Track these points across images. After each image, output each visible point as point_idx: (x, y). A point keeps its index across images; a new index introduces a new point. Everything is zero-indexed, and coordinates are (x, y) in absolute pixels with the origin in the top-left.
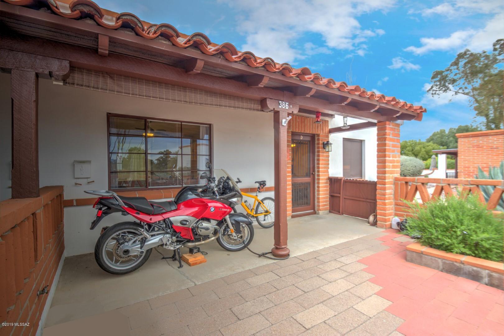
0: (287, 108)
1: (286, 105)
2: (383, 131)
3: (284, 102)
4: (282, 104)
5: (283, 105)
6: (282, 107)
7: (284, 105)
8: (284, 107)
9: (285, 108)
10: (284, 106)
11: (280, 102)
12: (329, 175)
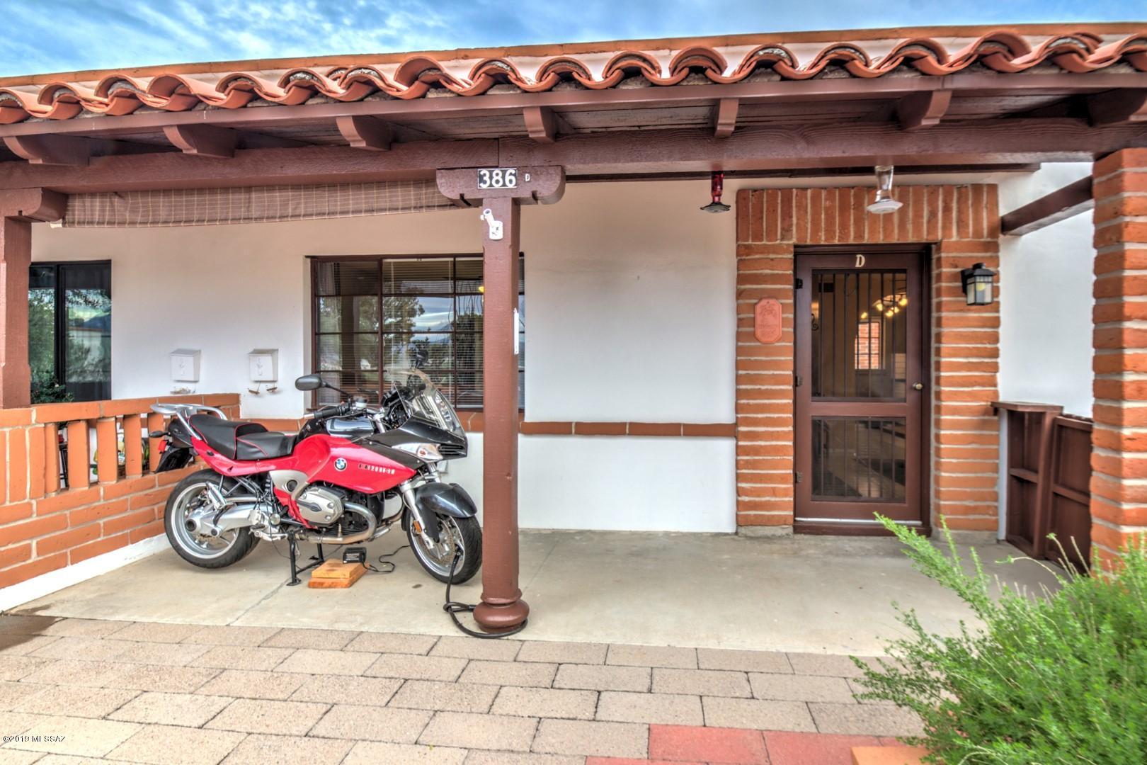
0: (511, 186)
1: (508, 178)
2: (1113, 198)
3: (497, 171)
4: (491, 178)
5: (495, 178)
6: (491, 185)
7: (499, 178)
8: (497, 186)
9: (504, 185)
10: (497, 182)
11: (484, 171)
12: (996, 393)
